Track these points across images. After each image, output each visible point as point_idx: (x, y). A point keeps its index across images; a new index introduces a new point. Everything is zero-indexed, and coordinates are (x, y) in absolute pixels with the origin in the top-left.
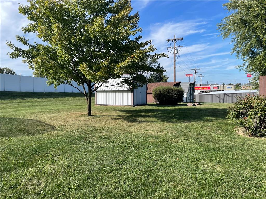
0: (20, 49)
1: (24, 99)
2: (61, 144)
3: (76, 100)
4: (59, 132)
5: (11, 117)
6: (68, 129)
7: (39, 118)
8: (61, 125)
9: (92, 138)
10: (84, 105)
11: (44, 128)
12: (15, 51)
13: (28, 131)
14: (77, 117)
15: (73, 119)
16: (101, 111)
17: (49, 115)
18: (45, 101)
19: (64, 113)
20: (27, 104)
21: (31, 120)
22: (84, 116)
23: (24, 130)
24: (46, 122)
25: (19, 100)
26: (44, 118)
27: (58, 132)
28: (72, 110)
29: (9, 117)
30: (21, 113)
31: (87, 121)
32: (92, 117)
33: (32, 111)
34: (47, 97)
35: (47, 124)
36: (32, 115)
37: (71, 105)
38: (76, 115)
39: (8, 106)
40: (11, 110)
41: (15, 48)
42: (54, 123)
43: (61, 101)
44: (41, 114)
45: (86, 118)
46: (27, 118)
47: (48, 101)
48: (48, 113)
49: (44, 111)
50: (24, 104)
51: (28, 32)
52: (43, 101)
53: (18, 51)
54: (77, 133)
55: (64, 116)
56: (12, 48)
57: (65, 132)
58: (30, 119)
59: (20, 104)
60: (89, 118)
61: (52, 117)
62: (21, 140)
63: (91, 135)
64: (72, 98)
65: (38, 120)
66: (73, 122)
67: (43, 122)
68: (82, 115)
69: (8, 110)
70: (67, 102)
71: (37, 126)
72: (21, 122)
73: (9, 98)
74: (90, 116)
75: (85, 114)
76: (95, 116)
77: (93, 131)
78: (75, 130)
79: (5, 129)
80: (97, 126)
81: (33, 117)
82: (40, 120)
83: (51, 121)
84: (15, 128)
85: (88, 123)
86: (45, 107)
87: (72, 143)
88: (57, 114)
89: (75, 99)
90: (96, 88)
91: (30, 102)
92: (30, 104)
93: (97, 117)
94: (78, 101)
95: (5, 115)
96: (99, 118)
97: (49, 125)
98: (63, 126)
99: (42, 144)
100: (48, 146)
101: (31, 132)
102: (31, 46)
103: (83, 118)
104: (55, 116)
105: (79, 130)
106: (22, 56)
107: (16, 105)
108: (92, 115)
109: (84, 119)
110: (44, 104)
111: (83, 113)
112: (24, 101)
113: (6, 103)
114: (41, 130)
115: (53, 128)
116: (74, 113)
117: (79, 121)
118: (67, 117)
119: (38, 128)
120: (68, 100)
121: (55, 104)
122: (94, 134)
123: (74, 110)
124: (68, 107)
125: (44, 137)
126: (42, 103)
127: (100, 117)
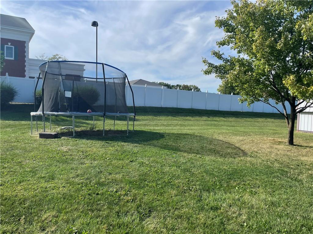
0: (213, 65)
1: (210, 118)
2: (258, 174)
3: (268, 122)
4: (253, 159)
5: (200, 135)
6: (263, 157)
7: (228, 139)
8: (254, 151)
9: (298, 175)
10: (279, 129)
11: (235, 151)
12: (208, 67)
13: (218, 152)
14: (273, 144)
15: (268, 145)
16: (306, 140)
17: (238, 138)
18: (231, 121)
19: (256, 137)
20: (213, 122)
21: (220, 140)
22: (283, 144)
23: (215, 150)
24: (236, 145)
25: (205, 118)
26: (233, 140)
27: (251, 159)
28: (264, 134)
29: (199, 135)
30: (209, 131)
31: (288, 151)
32: (295, 146)
33: (219, 132)
34: (233, 117)
35: (237, 148)
36: (220, 135)
37: (262, 128)
38: (271, 141)
39: (195, 124)
40: (198, 127)
41: (209, 64)
42: (244, 147)
43: (249, 123)
44: (229, 135)
45: (286, 147)
46: (215, 138)
47: (234, 121)
48: (236, 135)
49: (231, 132)
50: (209, 122)
51: (223, 46)
52: (229, 121)
53: (212, 67)
54: (277, 165)
55: (256, 140)
56: (206, 65)
57: (260, 161)
58: (218, 140)
59: (206, 122)
60: (290, 147)
61: (242, 141)
62: (214, 161)
63: (297, 171)
64: (262, 119)
65: (227, 142)
66: (269, 150)
67: (233, 145)
68: (280, 142)
69: (196, 128)
70: (256, 123)
71: (227, 148)
72: (211, 141)
73: (196, 115)
74: (291, 145)
75: (283, 142)
76: (299, 146)
77: (298, 166)
78: (273, 160)
79: (197, 146)
80: (303, 160)
81: (221, 138)
82: (229, 142)
83: (241, 144)
84: (206, 147)
85: (289, 153)
86: (231, 127)
87: (272, 175)
88: (247, 137)
89: (266, 120)
90: (303, 108)
91: (215, 121)
92: (215, 123)
93: (302, 147)
94: (270, 124)
95: (195, 132)
96: (305, 149)
97: (240, 149)
98: (257, 152)
99: (236, 169)
100: (244, 173)
101: (222, 154)
102: (225, 60)
103: (281, 147)
104: (245, 139)
105: (279, 161)
106: (215, 72)
107: (203, 123)
108: (294, 144)
109: (283, 148)
110: (230, 124)
111: (280, 140)
112: (209, 119)
113: (194, 120)
114: (232, 153)
115: (245, 154)
116: (268, 139)
117: (276, 150)
118: (260, 142)
119: (228, 151)
120: (258, 122)
121: (241, 125)
122: (301, 170)
123: (267, 135)
124: (260, 131)
125: (237, 162)
126: (228, 123)
127: (307, 148)
